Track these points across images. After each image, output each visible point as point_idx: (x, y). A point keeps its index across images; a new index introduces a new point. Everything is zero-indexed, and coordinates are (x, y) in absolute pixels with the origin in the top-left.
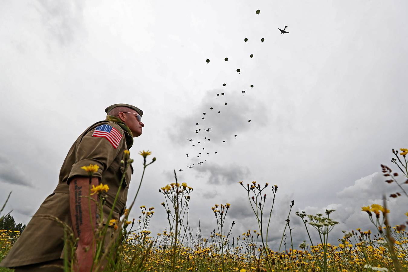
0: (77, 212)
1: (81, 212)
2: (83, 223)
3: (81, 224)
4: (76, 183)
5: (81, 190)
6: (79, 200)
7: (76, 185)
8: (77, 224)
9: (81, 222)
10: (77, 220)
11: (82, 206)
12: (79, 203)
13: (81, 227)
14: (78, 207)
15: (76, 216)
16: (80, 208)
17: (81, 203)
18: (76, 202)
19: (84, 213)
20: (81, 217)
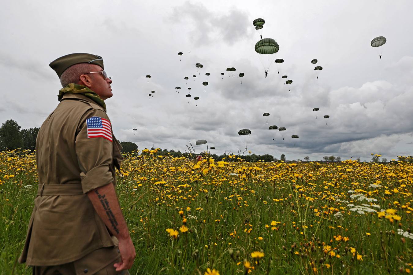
0: (109, 217)
1: (113, 216)
2: (118, 223)
3: (117, 224)
4: (97, 193)
5: (105, 198)
6: (108, 207)
7: (98, 195)
8: (113, 225)
9: (116, 223)
10: (112, 222)
11: (113, 211)
12: (109, 209)
13: (118, 227)
14: (109, 213)
15: (110, 220)
16: (111, 213)
17: (111, 209)
18: (106, 209)
19: (116, 216)
20: (115, 220)
